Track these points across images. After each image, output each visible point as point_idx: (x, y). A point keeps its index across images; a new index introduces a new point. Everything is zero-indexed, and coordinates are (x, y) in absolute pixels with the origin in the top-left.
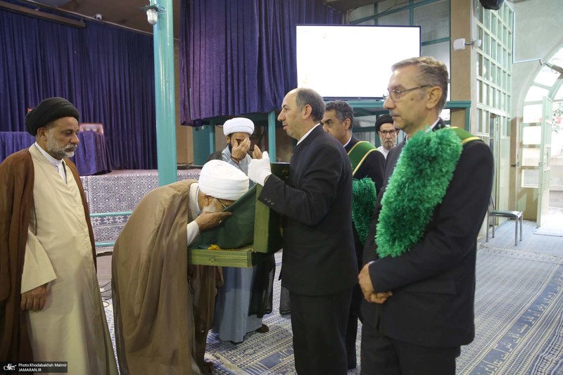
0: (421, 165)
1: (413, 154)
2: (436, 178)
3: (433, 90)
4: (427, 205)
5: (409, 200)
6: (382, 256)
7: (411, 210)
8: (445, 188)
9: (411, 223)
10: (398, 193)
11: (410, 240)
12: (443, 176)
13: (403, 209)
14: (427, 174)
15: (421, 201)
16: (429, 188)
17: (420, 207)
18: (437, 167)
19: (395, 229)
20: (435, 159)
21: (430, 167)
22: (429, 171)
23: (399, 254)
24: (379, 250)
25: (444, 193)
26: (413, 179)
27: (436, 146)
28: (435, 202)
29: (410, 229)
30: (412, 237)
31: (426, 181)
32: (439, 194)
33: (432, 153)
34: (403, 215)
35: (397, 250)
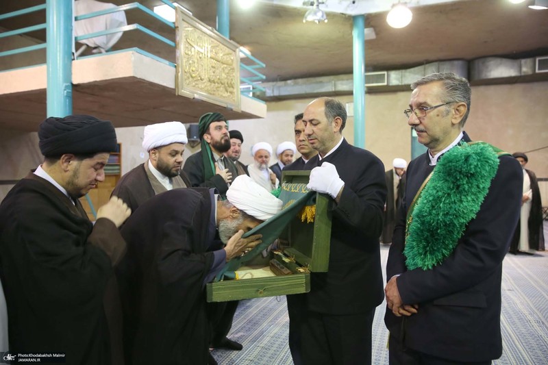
0: (458, 180)
1: (451, 170)
2: (473, 194)
3: (459, 106)
4: (462, 221)
5: (444, 215)
6: (411, 268)
7: (446, 225)
8: (480, 204)
9: (444, 238)
10: (433, 207)
11: (443, 255)
12: (479, 192)
13: (437, 223)
14: (464, 189)
15: (456, 216)
16: (465, 204)
17: (456, 222)
18: (475, 183)
19: (428, 242)
20: (473, 175)
21: (467, 183)
22: (466, 187)
23: (430, 267)
24: (409, 261)
25: (479, 208)
26: (449, 195)
27: (475, 163)
28: (470, 218)
29: (444, 243)
30: (444, 251)
31: (463, 197)
32: (474, 209)
33: (471, 169)
34: (437, 229)
35: (429, 263)
